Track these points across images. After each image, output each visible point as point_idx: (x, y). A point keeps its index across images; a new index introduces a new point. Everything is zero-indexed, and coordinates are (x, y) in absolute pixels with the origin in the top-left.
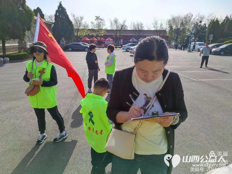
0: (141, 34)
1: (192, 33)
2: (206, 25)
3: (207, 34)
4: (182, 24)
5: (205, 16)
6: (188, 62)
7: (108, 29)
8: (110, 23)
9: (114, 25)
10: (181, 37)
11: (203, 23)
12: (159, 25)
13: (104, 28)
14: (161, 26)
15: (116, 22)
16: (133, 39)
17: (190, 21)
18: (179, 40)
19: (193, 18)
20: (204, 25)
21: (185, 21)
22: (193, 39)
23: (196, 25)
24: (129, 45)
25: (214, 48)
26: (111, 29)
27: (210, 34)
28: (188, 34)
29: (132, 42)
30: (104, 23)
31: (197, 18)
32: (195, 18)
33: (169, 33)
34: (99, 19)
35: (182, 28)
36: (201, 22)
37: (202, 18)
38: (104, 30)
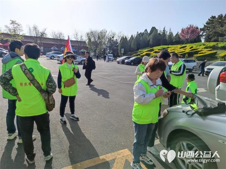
0: (63, 43)
1: (107, 46)
2: (117, 40)
3: (119, 48)
4: (99, 38)
5: (116, 33)
6: (111, 70)
7: (26, 35)
8: (28, 29)
9: (33, 32)
10: (99, 49)
11: (115, 39)
12: (79, 37)
13: (21, 34)
14: (81, 38)
15: (35, 28)
16: (54, 48)
17: (105, 36)
18: (97, 51)
19: (107, 33)
20: (116, 41)
21: (101, 36)
22: (109, 51)
23: (110, 40)
24: (53, 53)
25: (126, 59)
26: (29, 35)
27: (121, 48)
28: (104, 47)
29: (53, 50)
30: (21, 29)
31: (110, 34)
32: (108, 34)
33: (89, 44)
34: (16, 24)
35: (99, 41)
36: (113, 37)
37: (114, 35)
38: (21, 36)
